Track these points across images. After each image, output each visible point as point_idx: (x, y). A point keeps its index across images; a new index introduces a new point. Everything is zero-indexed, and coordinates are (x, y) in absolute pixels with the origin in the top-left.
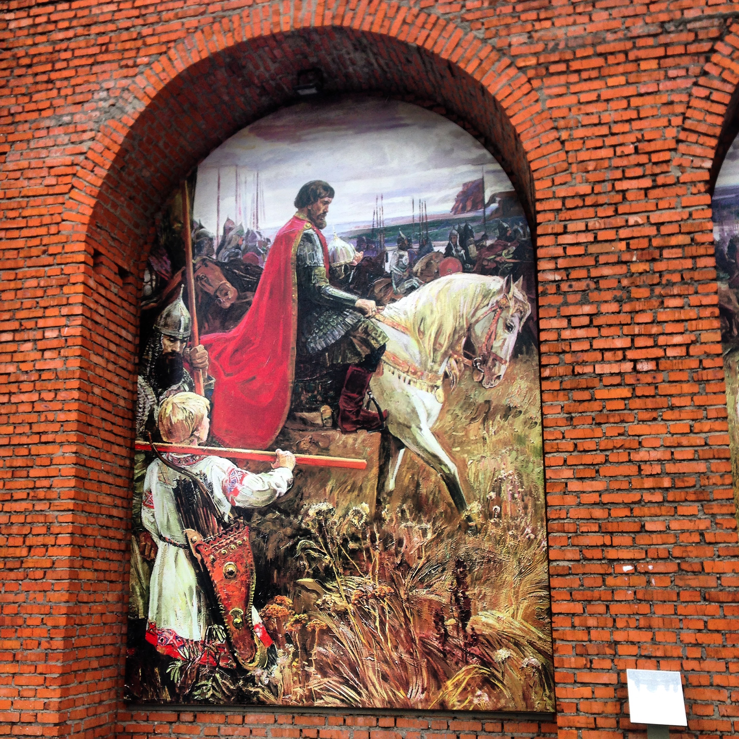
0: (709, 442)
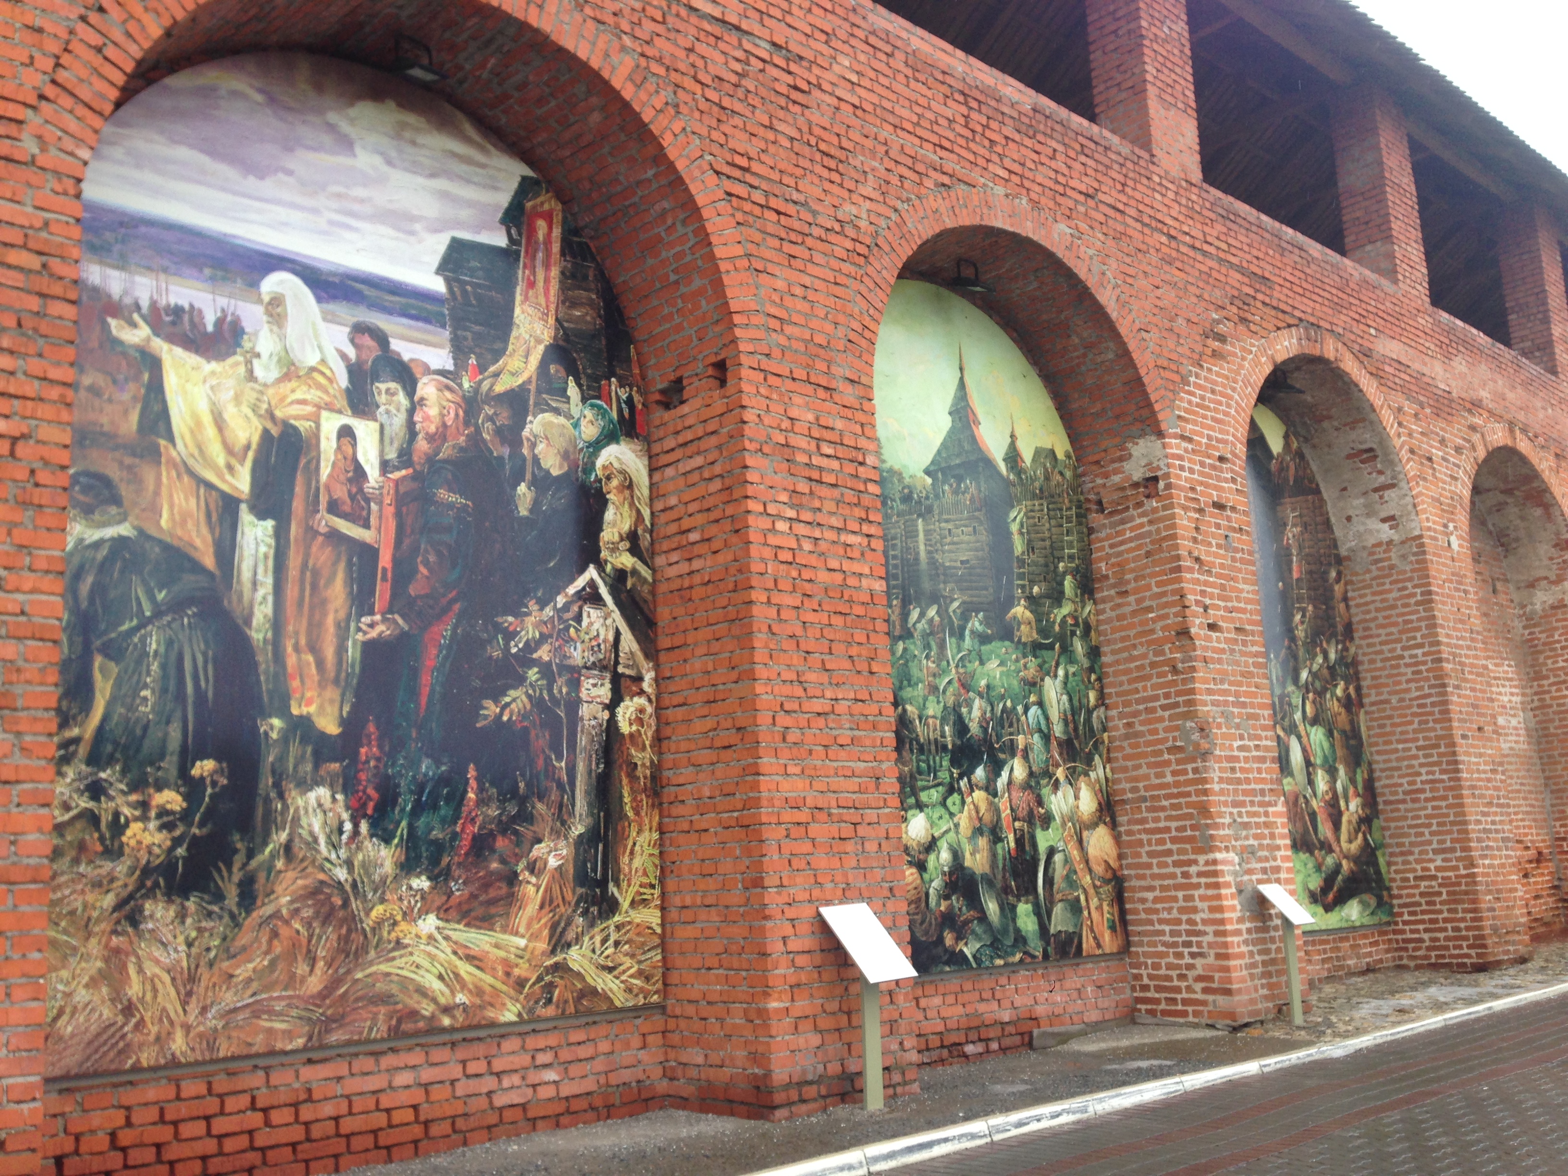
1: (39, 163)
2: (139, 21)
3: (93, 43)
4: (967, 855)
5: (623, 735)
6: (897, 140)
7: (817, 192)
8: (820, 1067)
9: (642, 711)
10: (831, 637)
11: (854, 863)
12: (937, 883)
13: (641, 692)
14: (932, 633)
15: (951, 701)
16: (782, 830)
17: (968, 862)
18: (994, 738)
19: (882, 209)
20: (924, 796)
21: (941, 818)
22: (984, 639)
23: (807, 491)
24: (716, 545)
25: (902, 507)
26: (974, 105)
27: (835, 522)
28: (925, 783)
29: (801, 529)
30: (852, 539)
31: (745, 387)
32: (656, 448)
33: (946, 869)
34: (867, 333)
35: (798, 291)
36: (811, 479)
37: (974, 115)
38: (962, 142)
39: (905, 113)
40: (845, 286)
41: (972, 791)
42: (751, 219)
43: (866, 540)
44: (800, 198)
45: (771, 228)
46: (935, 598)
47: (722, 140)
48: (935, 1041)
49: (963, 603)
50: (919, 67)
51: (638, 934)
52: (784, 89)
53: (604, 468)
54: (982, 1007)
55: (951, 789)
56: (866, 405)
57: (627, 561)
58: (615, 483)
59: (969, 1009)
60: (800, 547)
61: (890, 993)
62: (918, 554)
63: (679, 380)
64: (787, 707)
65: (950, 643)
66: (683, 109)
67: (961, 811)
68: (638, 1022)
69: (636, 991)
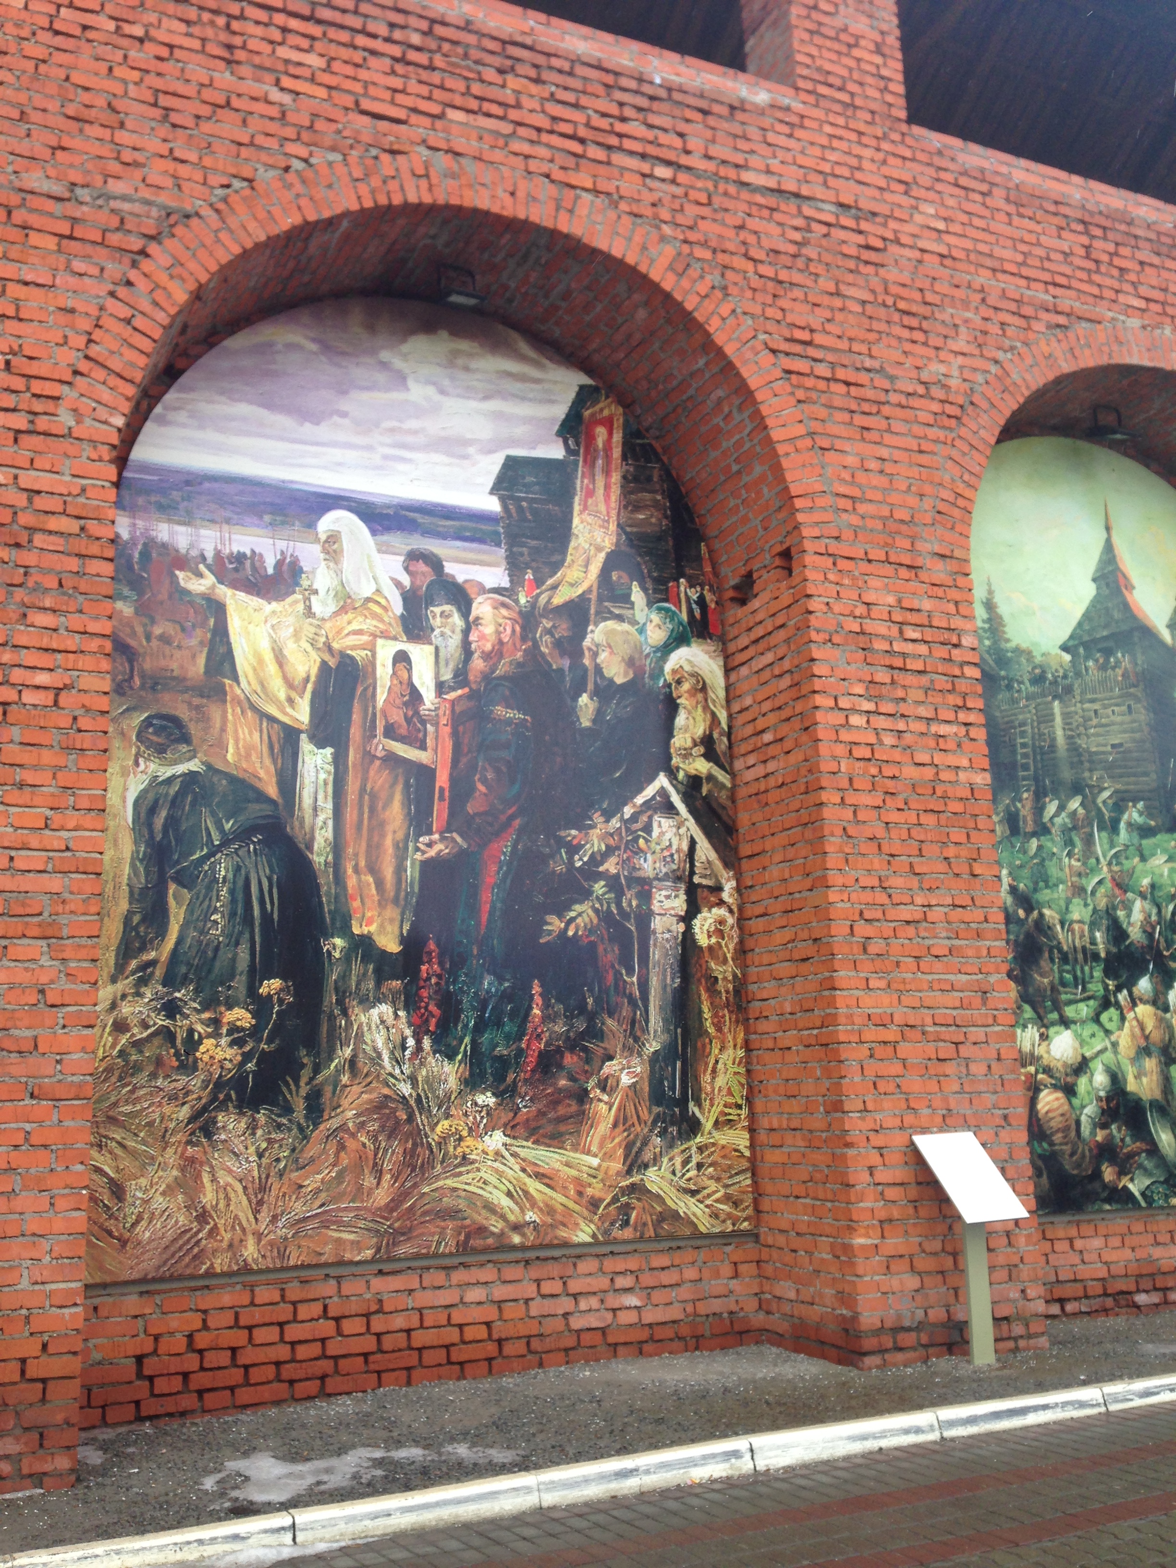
0: (71, 845)
1: (75, 435)
2: (165, 289)
3: (122, 316)
4: (1130, 1079)
5: (701, 948)
6: (995, 285)
7: (897, 355)
8: (920, 1314)
9: (722, 922)
10: (922, 838)
11: (956, 1087)
12: (1091, 1110)
13: (721, 903)
14: (1075, 828)
15: (1102, 903)
16: (864, 1050)
17: (1131, 1086)
18: (1163, 945)
19: (979, 363)
20: (1070, 1012)
21: (1093, 1035)
22: (1145, 832)
23: (888, 680)
24: (788, 744)
25: (1032, 689)
26: (1098, 232)
27: (923, 711)
28: (1069, 997)
29: (881, 722)
30: (944, 729)
31: (810, 574)
32: (732, 647)
33: (1102, 1094)
34: (961, 502)
35: (873, 465)
36: (892, 668)
37: (1098, 244)
38: (1084, 276)
39: (1007, 254)
40: (933, 453)
41: (1134, 1004)
42: (814, 395)
43: (963, 730)
44: (876, 364)
45: (838, 402)
46: (1077, 788)
47: (779, 315)
48: (1096, 1288)
49: (1116, 792)
50: (1025, 201)
51: (724, 1157)
52: (853, 251)
53: (674, 672)
54: (1157, 1252)
55: (1106, 1003)
56: (961, 582)
57: (702, 766)
58: (686, 686)
59: (1140, 1254)
60: (881, 742)
61: (1008, 1234)
62: (1054, 740)
63: (749, 574)
64: (867, 915)
65: (1100, 840)
66: (732, 290)
67: (1121, 1028)
68: (728, 1249)
69: (722, 1216)
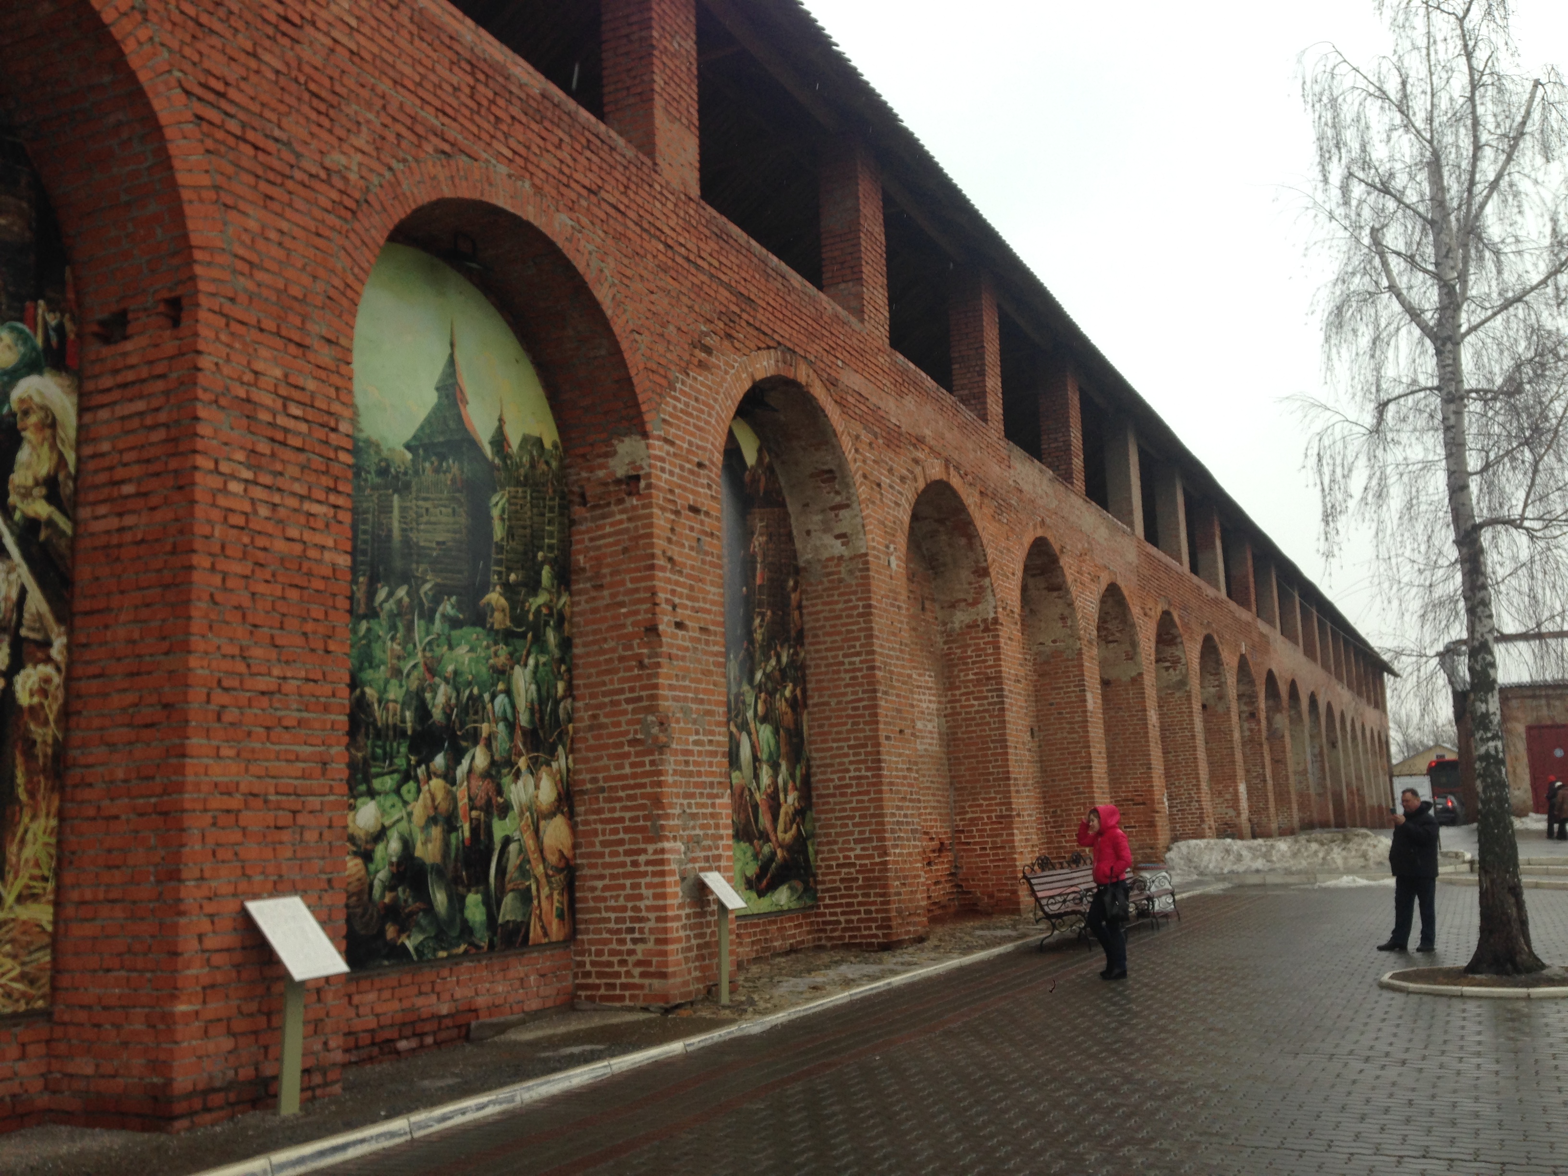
4: (419, 845)
5: (20, 708)
6: (397, 96)
7: (303, 133)
8: (231, 1073)
9: (47, 680)
10: (284, 610)
11: (289, 854)
12: (382, 875)
13: (48, 660)
14: (399, 614)
15: (414, 685)
16: (208, 818)
17: (419, 852)
18: (457, 725)
19: (375, 165)
20: (377, 784)
21: (393, 806)
22: (455, 623)
23: (268, 452)
24: (154, 500)
25: (378, 480)
26: (481, 77)
27: (297, 488)
28: (378, 770)
29: (258, 493)
30: (316, 508)
31: (203, 331)
32: (90, 386)
33: (394, 859)
34: (349, 293)
35: (273, 235)
36: (273, 440)
37: (481, 88)
38: (467, 113)
39: (407, 70)
40: (328, 238)
41: (429, 778)
42: (223, 149)
43: (331, 512)
44: (283, 136)
45: (245, 163)
46: (405, 578)
47: (196, 58)
48: (365, 1039)
49: (437, 585)
50: (426, 25)
51: (24, 933)
52: (272, 18)
53: (22, 401)
54: (420, 1002)
55: (407, 776)
56: (343, 369)
57: (41, 509)
58: (33, 419)
59: (406, 1004)
60: (255, 512)
61: (319, 991)
62: (390, 531)
63: (124, 313)
64: (226, 683)
65: (419, 626)
66: (152, 16)
67: (416, 799)
68: (17, 1030)
69: (16, 995)
